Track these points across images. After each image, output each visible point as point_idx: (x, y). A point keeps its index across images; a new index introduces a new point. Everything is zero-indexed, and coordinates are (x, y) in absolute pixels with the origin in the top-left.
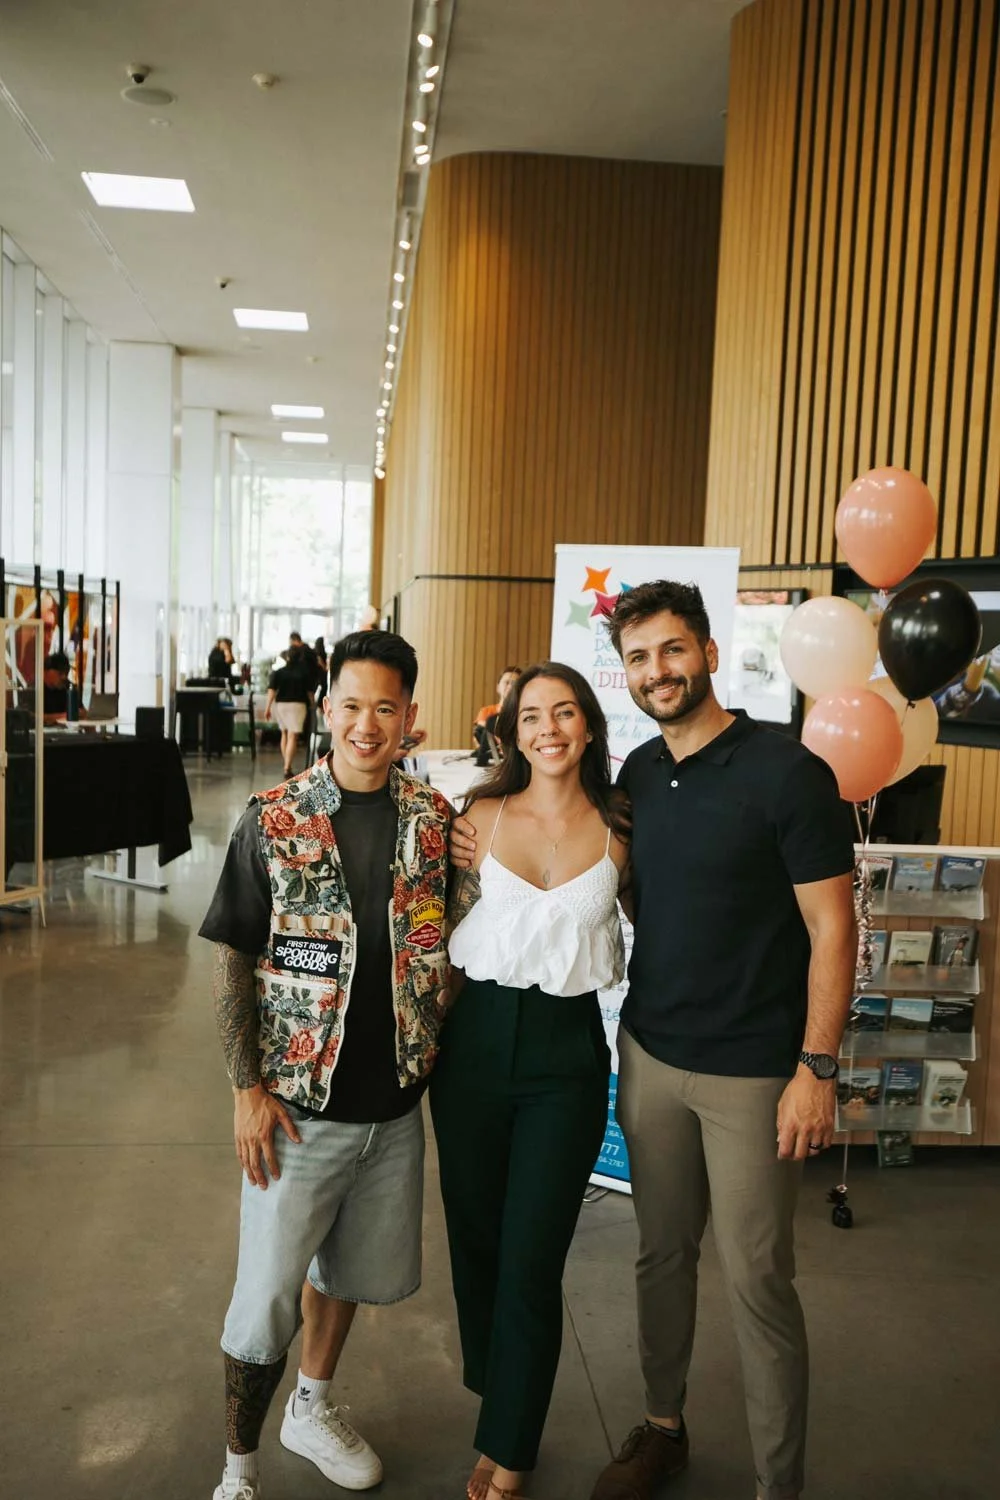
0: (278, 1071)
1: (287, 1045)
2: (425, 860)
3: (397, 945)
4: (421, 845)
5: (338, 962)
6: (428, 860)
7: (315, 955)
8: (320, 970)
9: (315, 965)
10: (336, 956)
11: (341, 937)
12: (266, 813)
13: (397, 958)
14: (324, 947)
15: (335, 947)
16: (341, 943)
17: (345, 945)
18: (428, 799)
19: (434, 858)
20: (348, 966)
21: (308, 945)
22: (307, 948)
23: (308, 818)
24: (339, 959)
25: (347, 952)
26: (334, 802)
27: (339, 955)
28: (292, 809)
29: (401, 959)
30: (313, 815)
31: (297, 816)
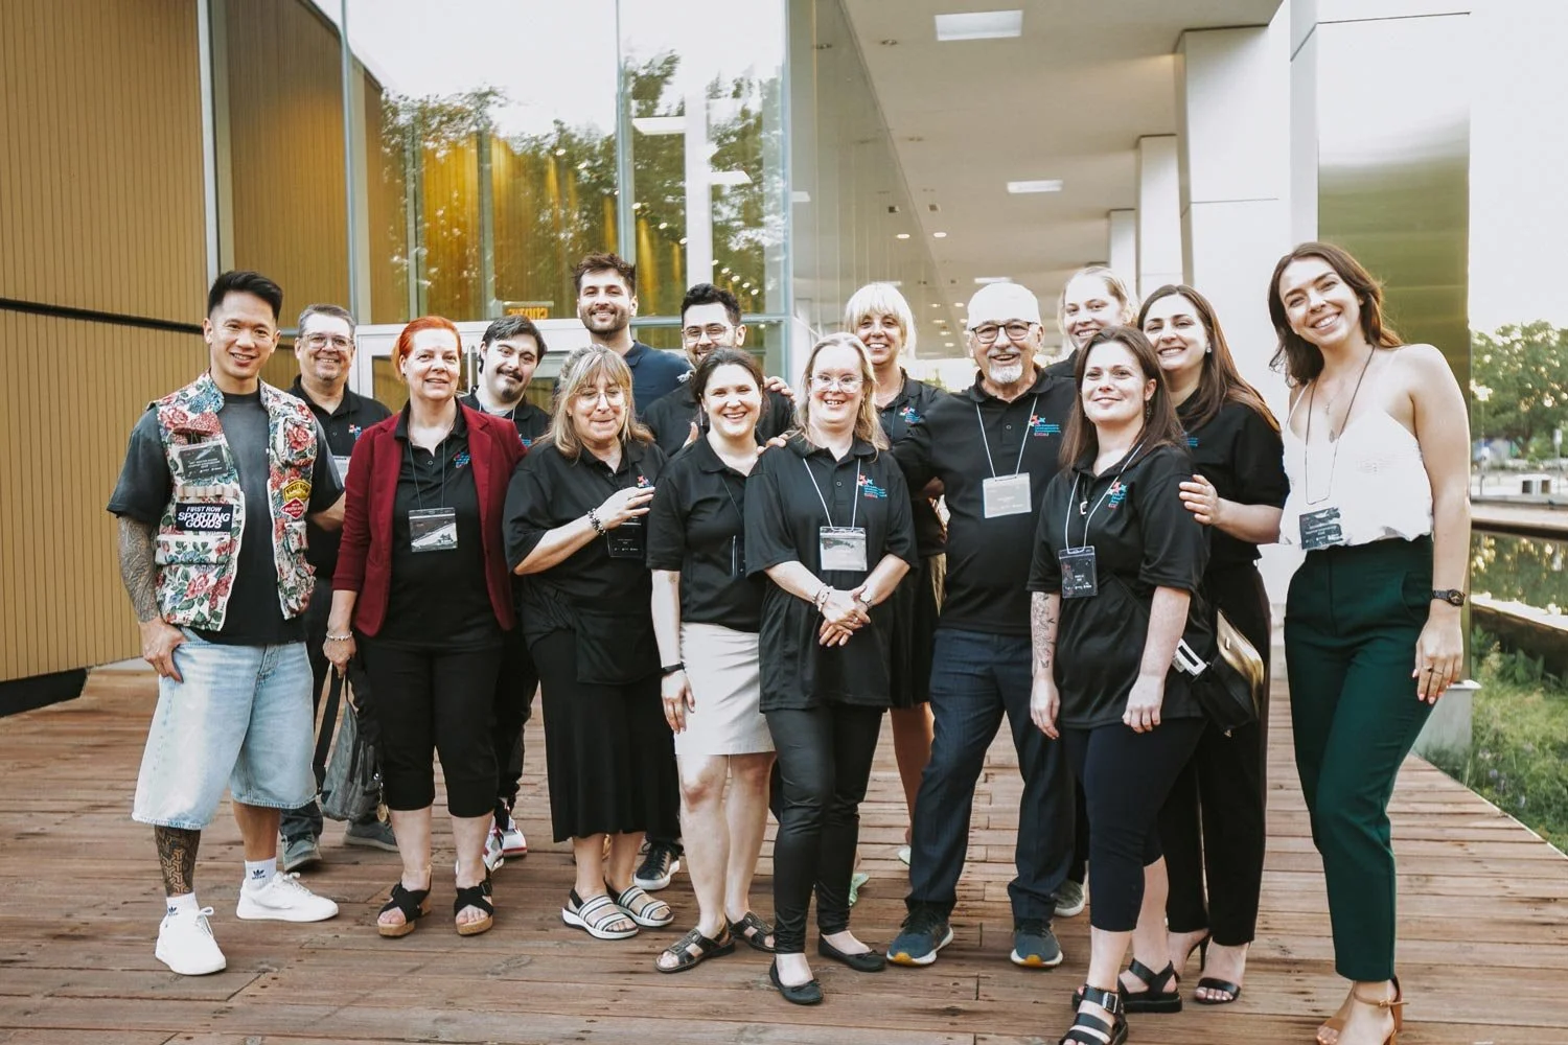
2: (293, 451)
3: (275, 514)
4: (290, 439)
5: (231, 520)
6: (295, 451)
7: (212, 516)
8: (215, 527)
9: (211, 524)
10: (229, 515)
12: (163, 412)
13: (276, 524)
14: (219, 509)
15: (228, 509)
16: (233, 505)
17: (235, 507)
18: (294, 407)
19: (300, 449)
20: (239, 522)
21: (205, 510)
22: (204, 512)
23: (199, 415)
24: (231, 517)
26: (218, 402)
27: (231, 515)
28: (185, 408)
29: (280, 524)
30: (202, 413)
31: (189, 414)
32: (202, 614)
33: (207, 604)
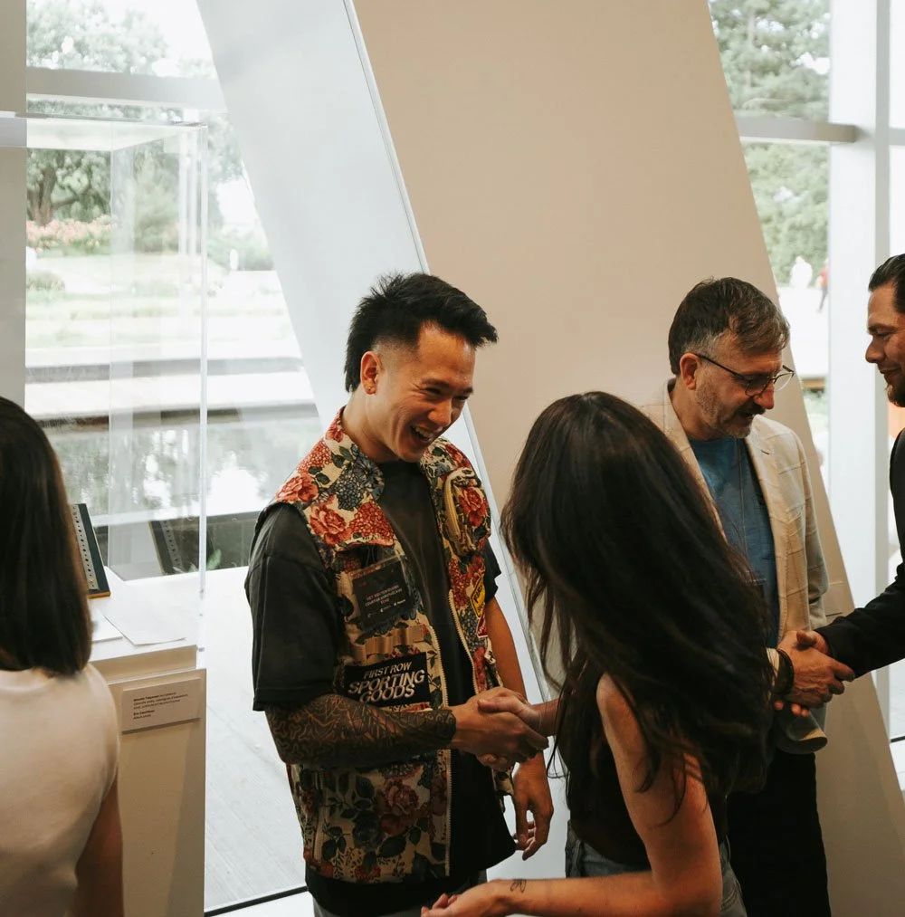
0: (377, 852)
1: (371, 809)
2: (472, 530)
3: (469, 645)
4: (465, 512)
5: (426, 678)
6: (474, 528)
7: (399, 679)
8: (407, 695)
9: (400, 690)
10: (423, 672)
11: (423, 647)
12: (312, 518)
13: (475, 660)
14: (407, 666)
15: (418, 661)
16: (425, 653)
17: (428, 656)
18: (446, 455)
19: (478, 523)
20: (437, 680)
21: (389, 670)
22: (388, 674)
23: (356, 510)
24: (426, 674)
25: (432, 664)
26: (376, 482)
27: (426, 671)
28: (334, 505)
29: (479, 660)
30: (359, 506)
31: (343, 513)
32: (423, 858)
33: (425, 835)
